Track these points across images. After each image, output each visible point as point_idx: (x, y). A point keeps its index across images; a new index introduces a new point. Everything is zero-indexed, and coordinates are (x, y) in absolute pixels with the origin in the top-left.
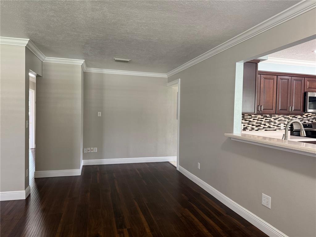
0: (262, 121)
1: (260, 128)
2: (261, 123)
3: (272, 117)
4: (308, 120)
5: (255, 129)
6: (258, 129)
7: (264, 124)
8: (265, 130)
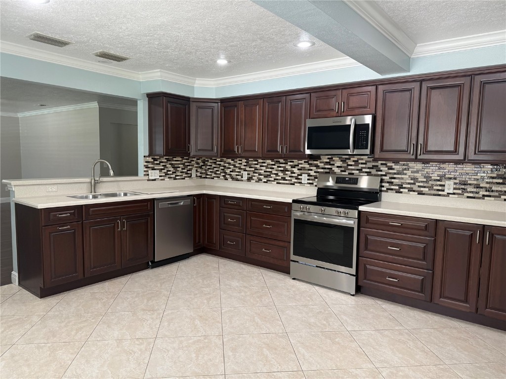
0: (273, 168)
1: (270, 179)
2: (271, 172)
3: (287, 164)
4: (357, 170)
5: (263, 180)
6: (267, 180)
7: (275, 174)
8: (277, 183)
